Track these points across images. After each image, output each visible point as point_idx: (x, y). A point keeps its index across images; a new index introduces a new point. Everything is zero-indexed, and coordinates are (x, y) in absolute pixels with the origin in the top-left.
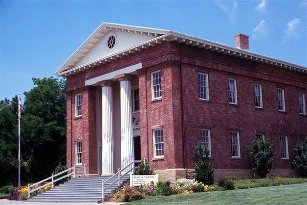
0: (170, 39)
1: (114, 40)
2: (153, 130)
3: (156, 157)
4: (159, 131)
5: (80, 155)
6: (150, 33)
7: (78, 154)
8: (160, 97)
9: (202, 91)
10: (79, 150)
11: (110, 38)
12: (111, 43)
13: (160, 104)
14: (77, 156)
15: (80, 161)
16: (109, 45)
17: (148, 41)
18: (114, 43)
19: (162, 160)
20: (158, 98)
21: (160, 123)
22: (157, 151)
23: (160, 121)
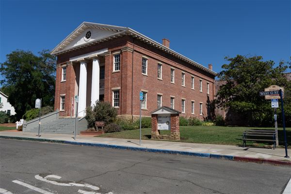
0: (128, 34)
1: (90, 33)
2: (112, 90)
3: (114, 107)
4: (117, 91)
5: (63, 104)
6: (115, 30)
8: (119, 70)
9: (144, 69)
10: (63, 101)
11: (88, 33)
12: (88, 35)
13: (119, 74)
14: (61, 105)
15: (63, 108)
16: (86, 36)
17: (113, 34)
18: (90, 35)
19: (118, 109)
20: (117, 71)
21: (118, 86)
22: (115, 104)
23: (118, 85)
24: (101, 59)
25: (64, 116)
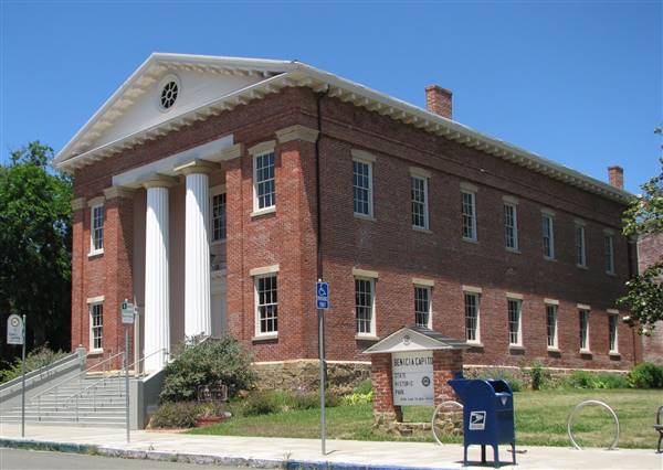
0: (296, 82)
1: (176, 89)
2: (253, 277)
3: (259, 335)
4: (268, 279)
5: (98, 331)
6: (255, 72)
7: (95, 330)
8: (272, 208)
9: (360, 198)
10: (98, 320)
11: (167, 88)
12: (169, 96)
13: (272, 222)
14: (92, 334)
15: (98, 344)
16: (163, 100)
17: (249, 89)
18: (175, 96)
19: (274, 341)
20: (266, 210)
21: (269, 263)
22: (263, 323)
23: (271, 257)
24: (214, 172)
25: (100, 368)
